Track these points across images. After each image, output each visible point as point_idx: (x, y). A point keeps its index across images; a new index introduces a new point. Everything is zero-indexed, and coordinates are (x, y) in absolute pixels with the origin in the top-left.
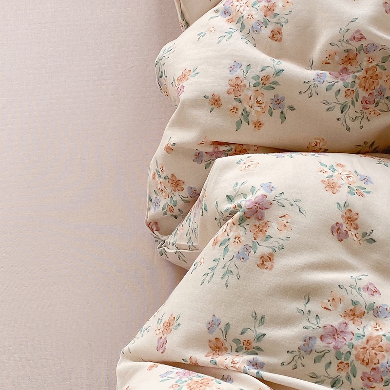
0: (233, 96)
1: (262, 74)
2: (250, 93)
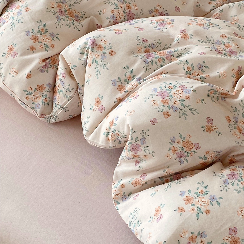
0: (37, 42)
1: (40, 29)
2: (42, 38)
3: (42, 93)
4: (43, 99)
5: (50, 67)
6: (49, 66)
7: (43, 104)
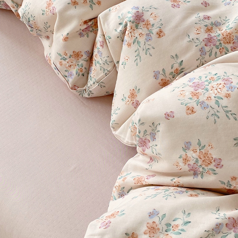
3: (77, 61)
4: (78, 68)
5: (91, 31)
6: (91, 29)
7: (77, 74)
